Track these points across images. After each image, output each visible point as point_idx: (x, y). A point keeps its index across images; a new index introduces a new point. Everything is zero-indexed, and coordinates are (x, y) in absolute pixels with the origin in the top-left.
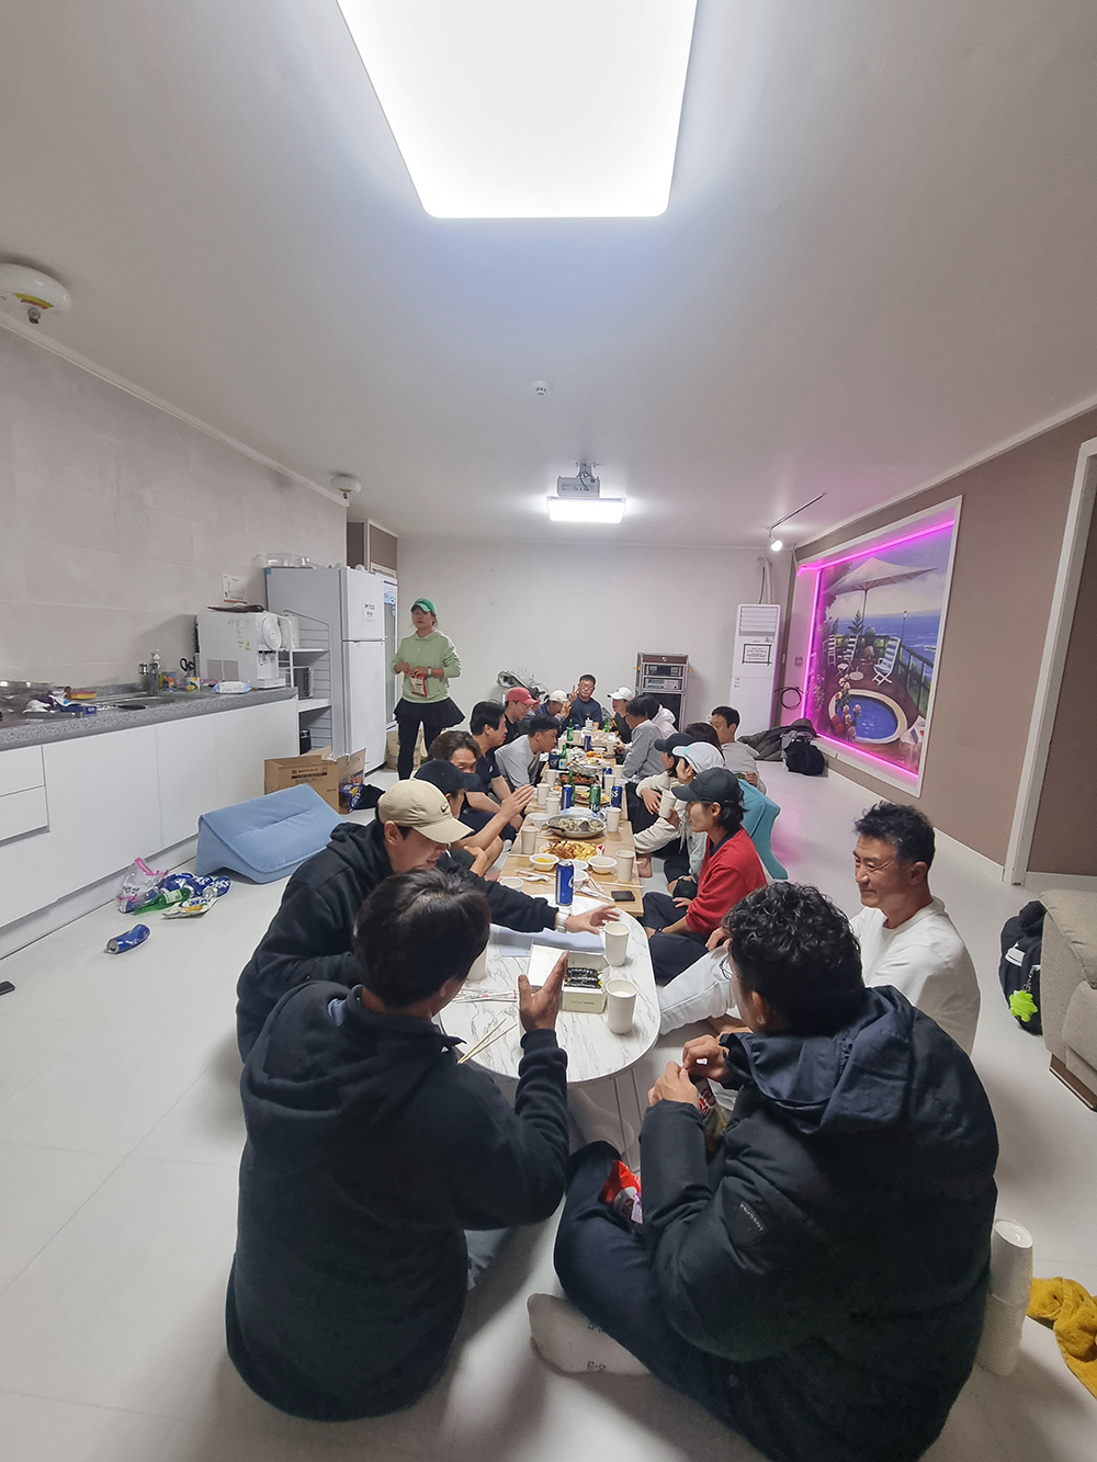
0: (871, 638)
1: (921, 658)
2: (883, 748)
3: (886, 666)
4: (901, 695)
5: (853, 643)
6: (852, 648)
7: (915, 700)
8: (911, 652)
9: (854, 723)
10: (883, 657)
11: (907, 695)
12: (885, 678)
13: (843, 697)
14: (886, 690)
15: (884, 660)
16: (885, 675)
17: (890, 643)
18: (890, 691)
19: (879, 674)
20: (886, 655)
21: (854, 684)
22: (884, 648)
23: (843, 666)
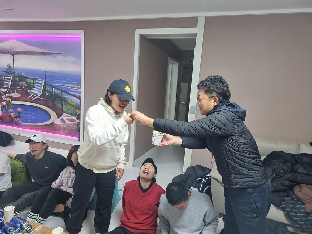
0: (22, 78)
1: (60, 90)
2: (42, 127)
3: (37, 91)
4: (51, 104)
5: (10, 79)
6: (9, 82)
7: (60, 106)
8: (53, 87)
9: (18, 117)
10: (34, 87)
11: (54, 104)
12: (38, 97)
13: (7, 105)
14: (40, 102)
15: (35, 89)
16: (37, 95)
17: (37, 81)
18: (42, 102)
19: (32, 95)
20: (36, 87)
21: (14, 99)
22: (33, 83)
23: (4, 90)
